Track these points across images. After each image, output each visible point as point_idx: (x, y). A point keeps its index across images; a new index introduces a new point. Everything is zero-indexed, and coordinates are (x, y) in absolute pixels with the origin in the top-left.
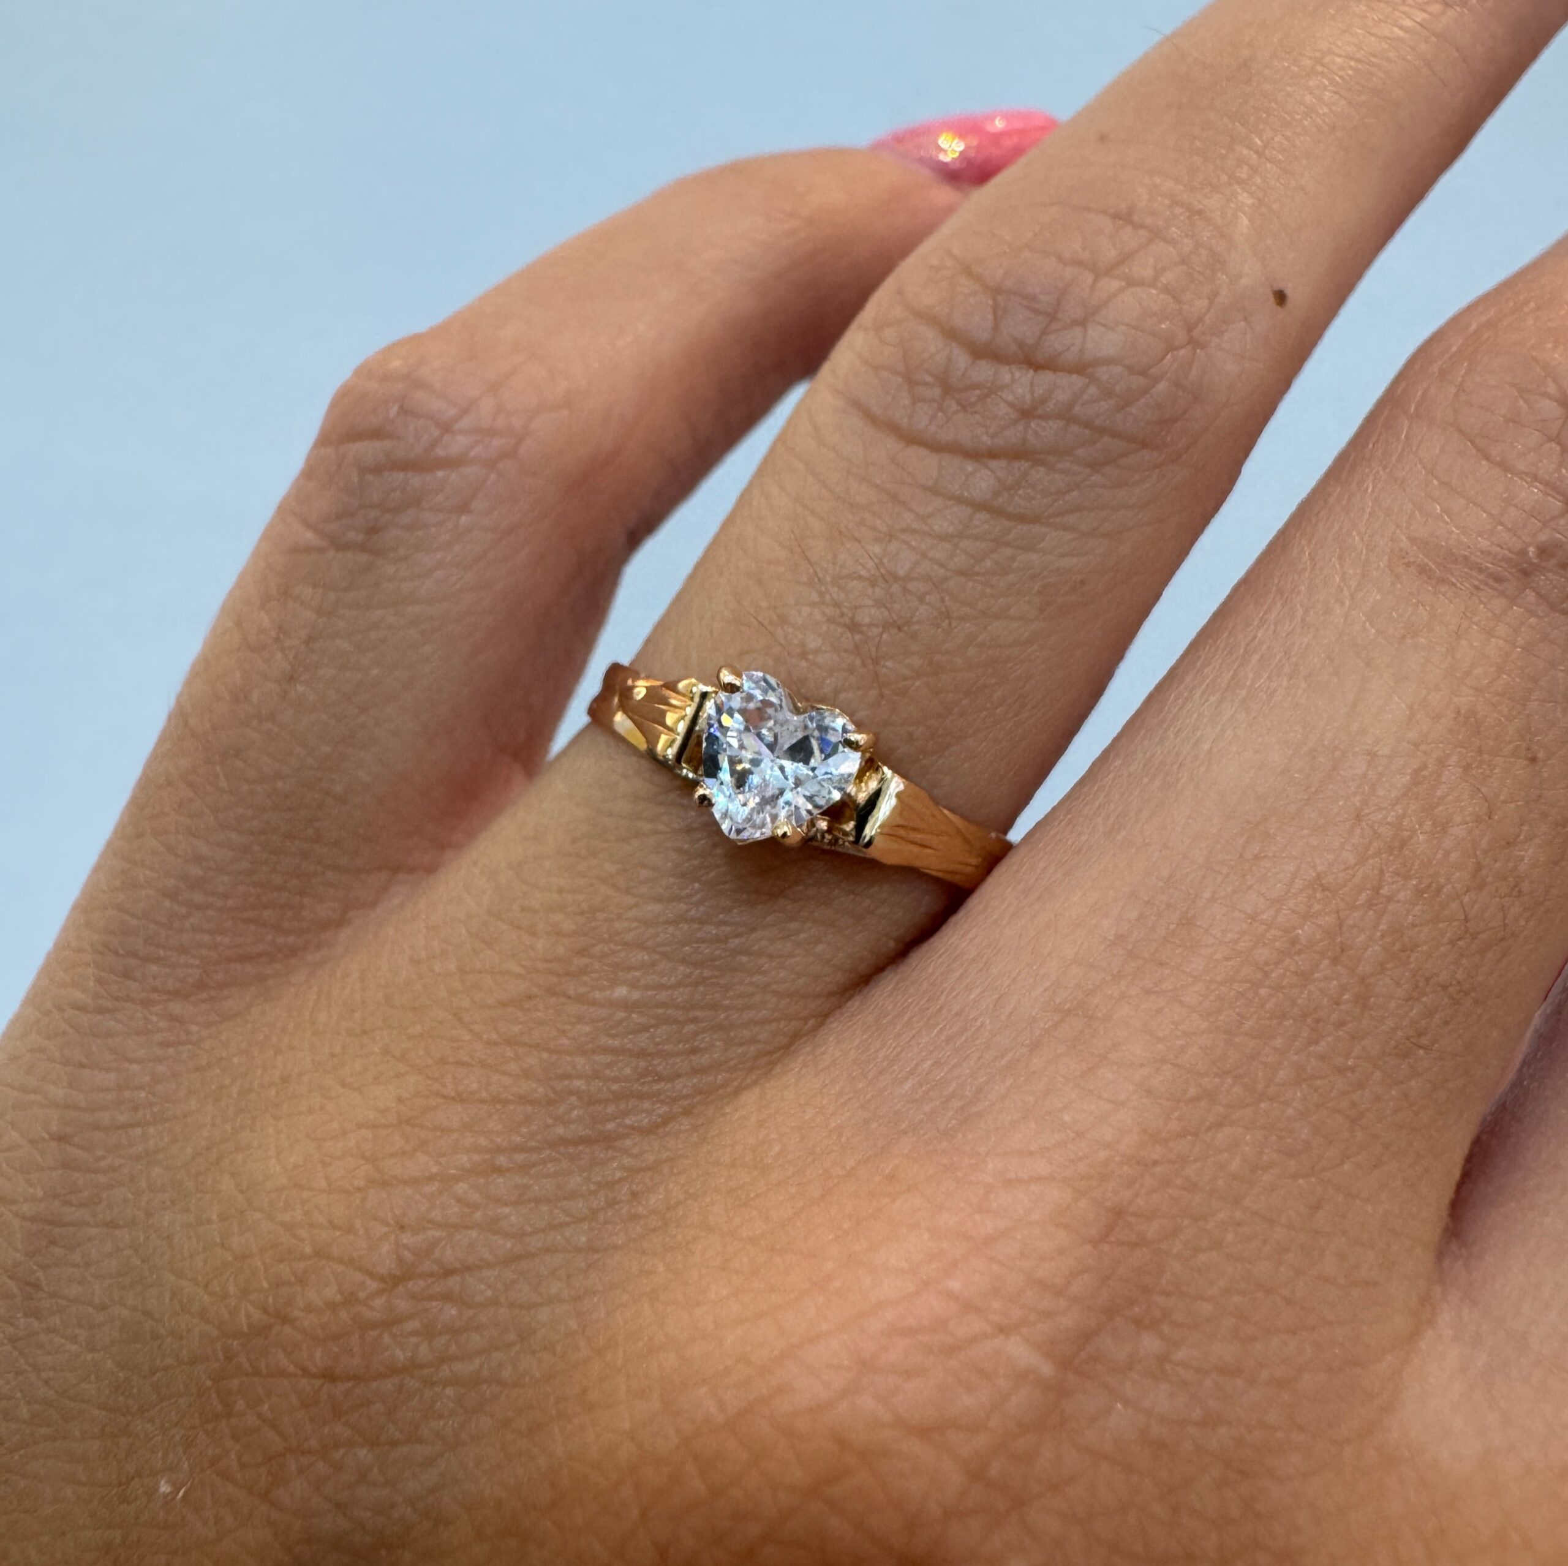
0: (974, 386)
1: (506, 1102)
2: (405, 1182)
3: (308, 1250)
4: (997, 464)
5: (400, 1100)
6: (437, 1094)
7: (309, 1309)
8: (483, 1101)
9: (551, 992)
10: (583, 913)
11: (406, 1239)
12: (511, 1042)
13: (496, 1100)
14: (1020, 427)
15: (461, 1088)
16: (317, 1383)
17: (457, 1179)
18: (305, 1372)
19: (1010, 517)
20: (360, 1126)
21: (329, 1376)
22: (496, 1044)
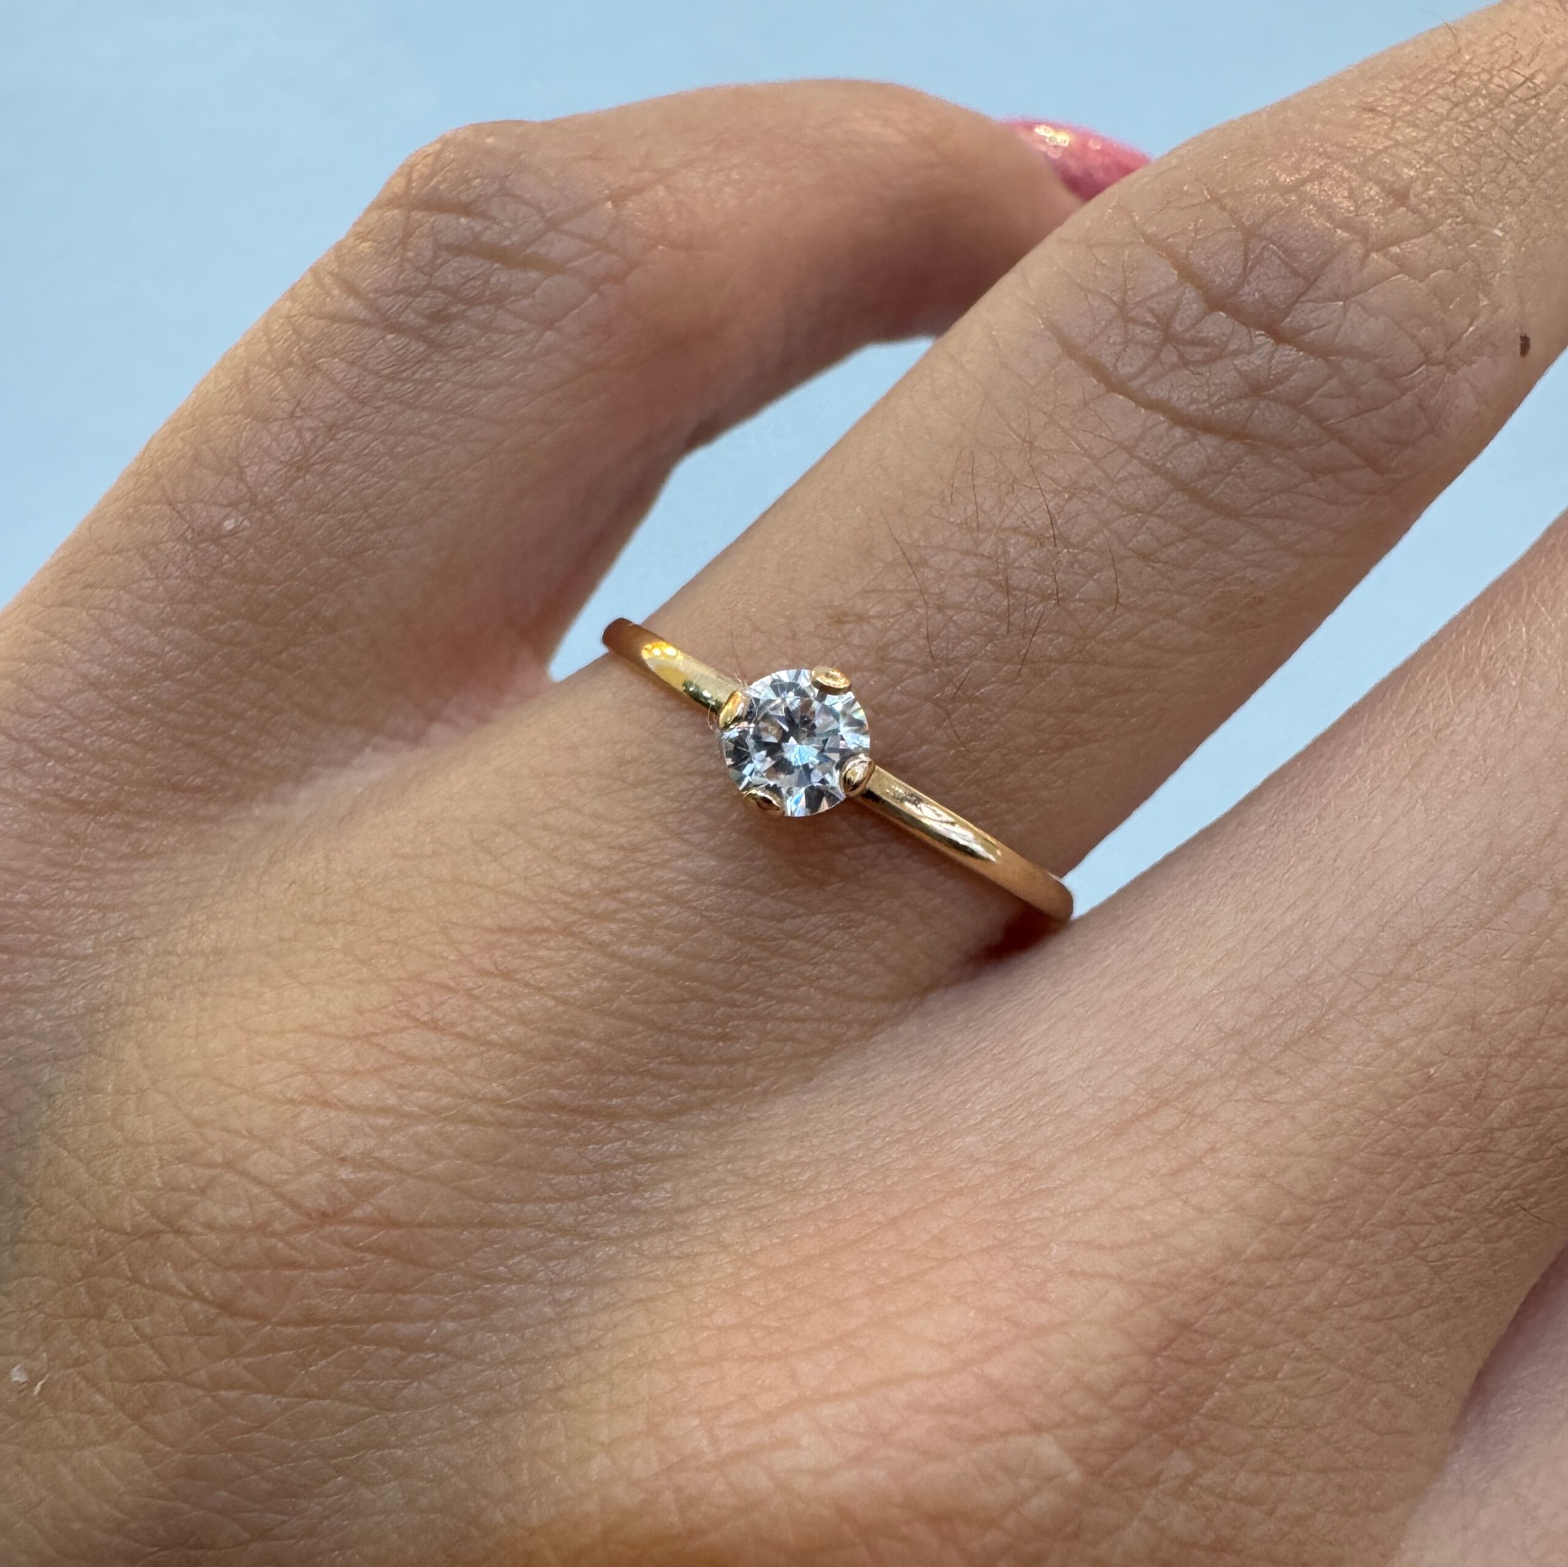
0: (1202, 342)
1: (491, 1045)
2: (351, 1108)
3: (219, 1159)
4: (1210, 442)
5: (359, 1011)
6: (407, 1014)
7: (210, 1226)
8: (462, 1036)
9: (567, 930)
10: (622, 848)
11: (344, 1173)
12: (507, 975)
13: (478, 1039)
14: (1246, 404)
15: (438, 1014)
16: (213, 1311)
17: (417, 1118)
18: (198, 1296)
19: (1211, 505)
20: (305, 1028)
21: (226, 1306)
22: (489, 974)
